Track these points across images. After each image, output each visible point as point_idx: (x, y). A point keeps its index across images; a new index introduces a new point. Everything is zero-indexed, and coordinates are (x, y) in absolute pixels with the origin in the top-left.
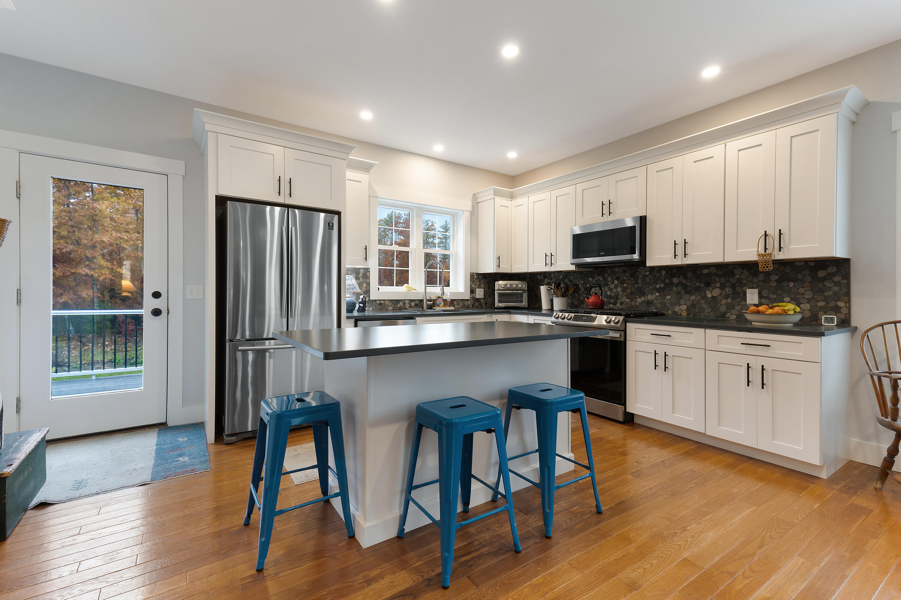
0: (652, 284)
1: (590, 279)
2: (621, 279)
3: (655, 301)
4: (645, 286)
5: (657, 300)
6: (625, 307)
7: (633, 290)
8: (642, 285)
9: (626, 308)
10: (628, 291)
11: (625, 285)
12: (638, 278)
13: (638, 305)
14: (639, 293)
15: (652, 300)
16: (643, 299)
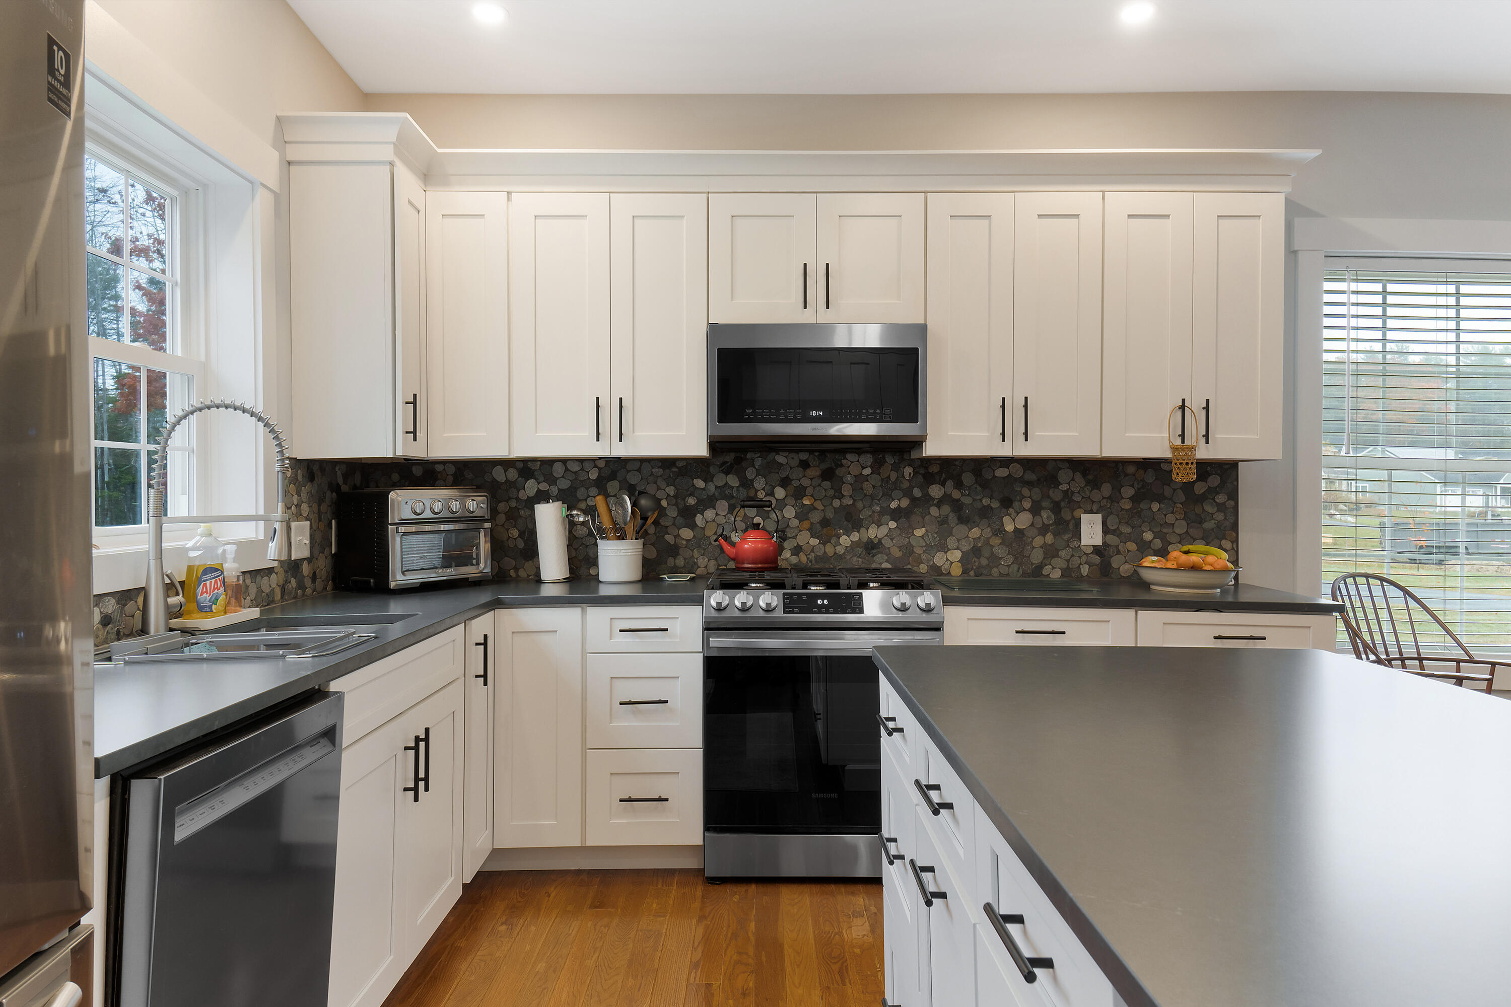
0: (879, 500)
1: (700, 483)
2: (795, 483)
3: (887, 543)
4: (860, 505)
5: (892, 539)
6: (808, 559)
7: (830, 515)
8: (855, 500)
9: (811, 562)
10: (816, 517)
11: (806, 502)
12: (844, 483)
13: (844, 553)
14: (846, 523)
15: (880, 540)
16: (855, 537)
